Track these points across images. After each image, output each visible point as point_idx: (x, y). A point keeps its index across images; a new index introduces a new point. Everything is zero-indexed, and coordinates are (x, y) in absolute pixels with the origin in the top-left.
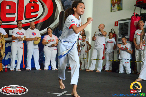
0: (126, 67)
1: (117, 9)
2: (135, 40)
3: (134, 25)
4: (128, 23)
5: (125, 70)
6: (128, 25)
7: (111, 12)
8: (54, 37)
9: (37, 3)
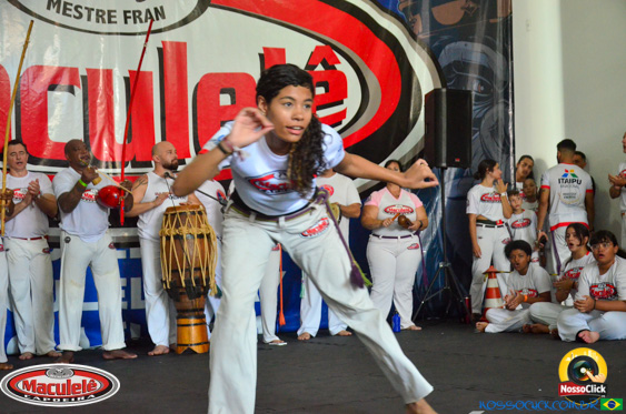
8: (410, 198)
9: (337, 66)
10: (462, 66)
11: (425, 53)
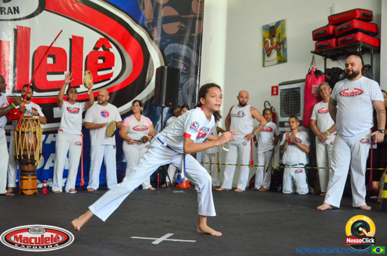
0: (297, 181)
1: (276, 61)
2: (316, 124)
3: (313, 92)
4: (299, 88)
5: (294, 187)
6: (299, 94)
7: (264, 66)
8: (146, 121)
9: (110, 49)
10: (176, 56)
11: (157, 47)
